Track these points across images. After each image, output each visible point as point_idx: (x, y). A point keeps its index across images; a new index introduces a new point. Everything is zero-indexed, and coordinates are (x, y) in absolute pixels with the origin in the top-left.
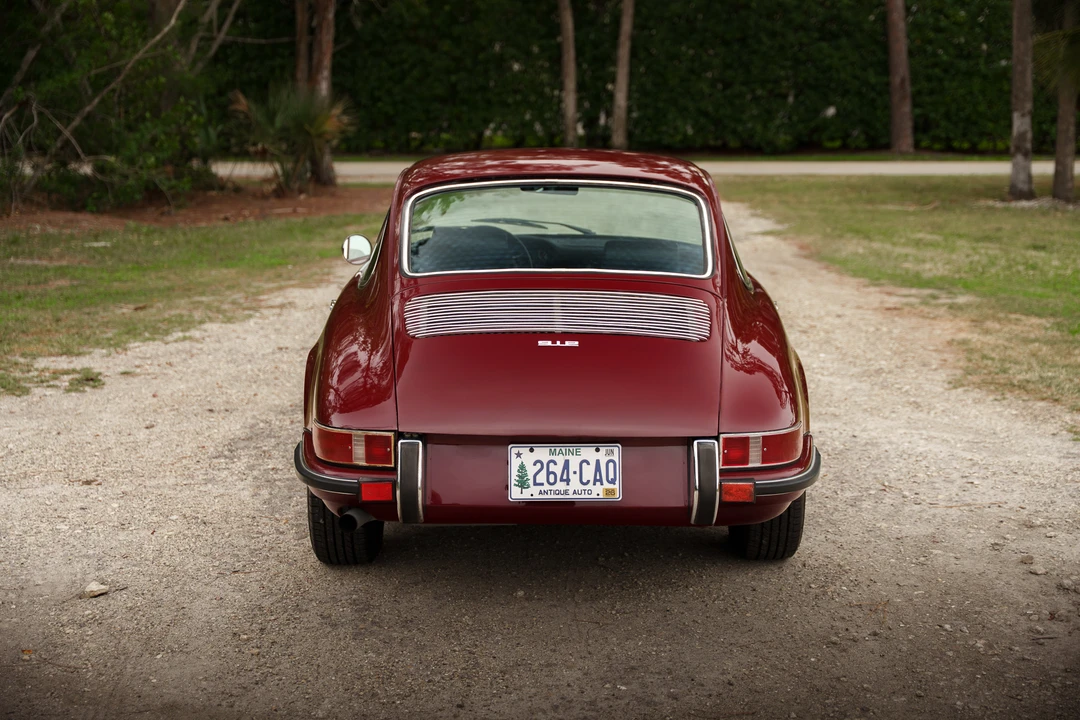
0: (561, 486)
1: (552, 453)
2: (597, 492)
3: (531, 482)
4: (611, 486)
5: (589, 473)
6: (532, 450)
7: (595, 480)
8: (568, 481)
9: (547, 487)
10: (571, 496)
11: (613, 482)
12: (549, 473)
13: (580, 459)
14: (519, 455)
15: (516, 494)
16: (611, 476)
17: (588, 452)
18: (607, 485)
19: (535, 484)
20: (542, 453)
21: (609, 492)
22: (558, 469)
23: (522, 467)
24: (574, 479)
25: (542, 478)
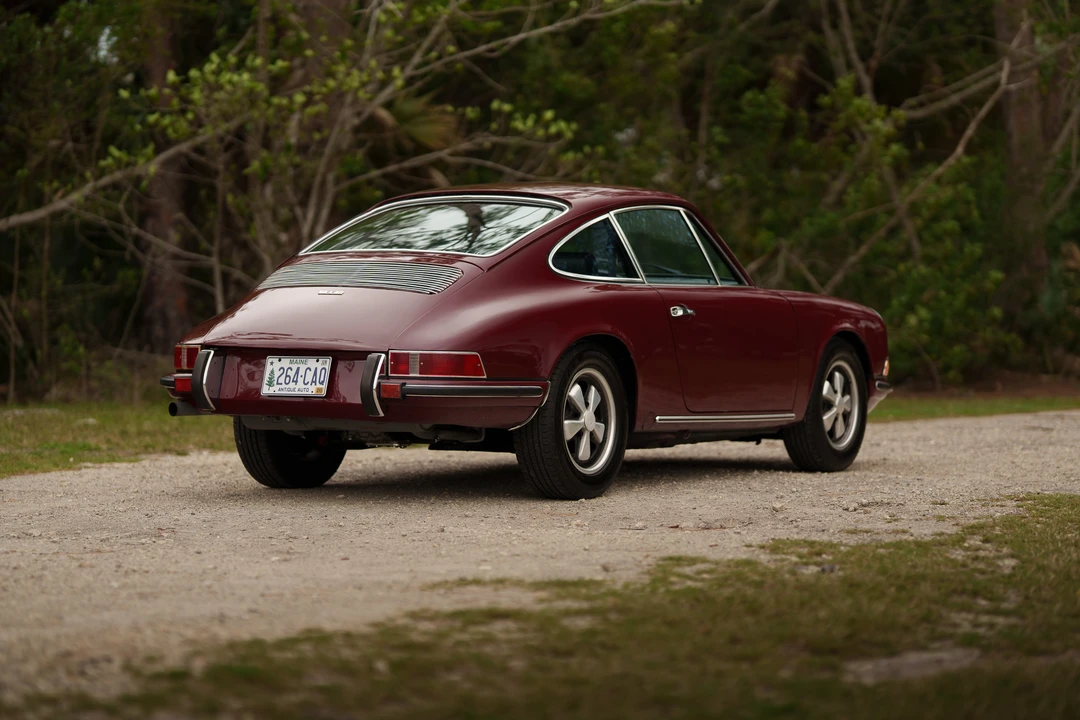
0: (292, 385)
1: (291, 362)
2: (312, 390)
3: (275, 382)
4: (321, 386)
5: (310, 376)
6: (280, 360)
7: (312, 382)
8: (296, 382)
9: (284, 386)
10: (297, 393)
11: (322, 383)
12: (287, 376)
13: (307, 366)
14: (272, 363)
15: (266, 390)
16: (322, 379)
17: (312, 362)
18: (319, 386)
19: (278, 384)
20: (286, 362)
21: (319, 390)
22: (292, 373)
23: (272, 372)
24: (300, 380)
25: (282, 380)
